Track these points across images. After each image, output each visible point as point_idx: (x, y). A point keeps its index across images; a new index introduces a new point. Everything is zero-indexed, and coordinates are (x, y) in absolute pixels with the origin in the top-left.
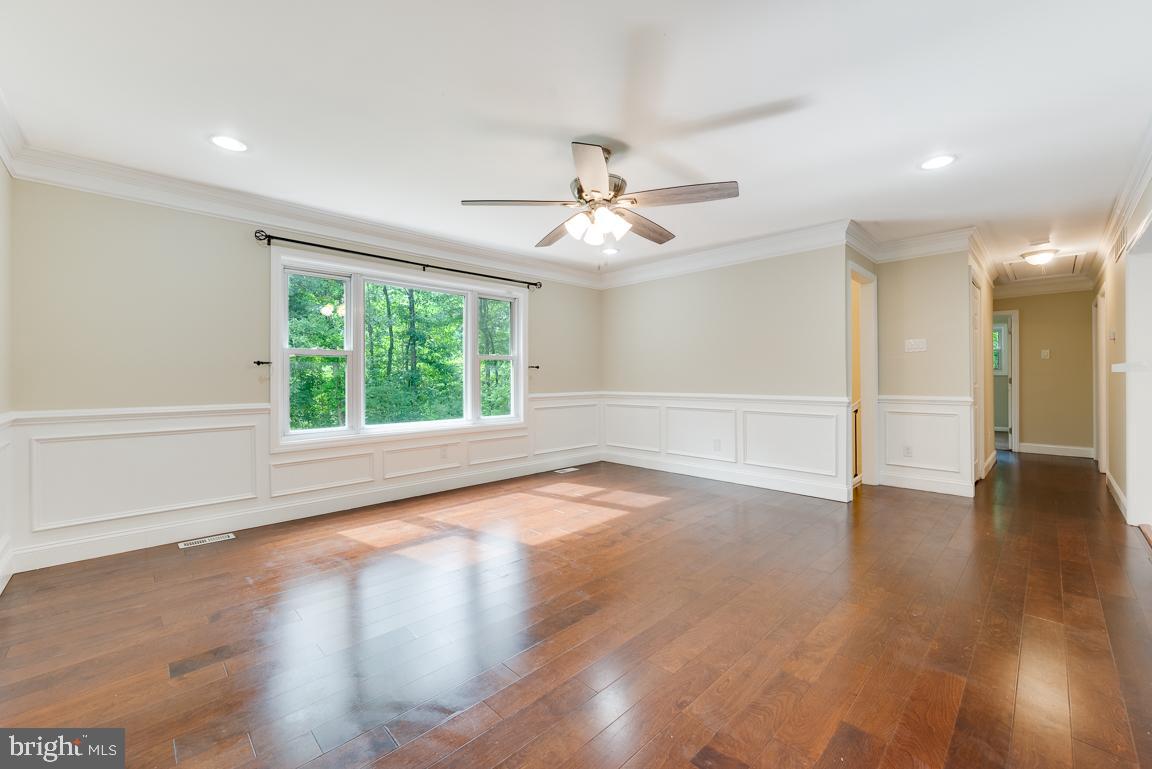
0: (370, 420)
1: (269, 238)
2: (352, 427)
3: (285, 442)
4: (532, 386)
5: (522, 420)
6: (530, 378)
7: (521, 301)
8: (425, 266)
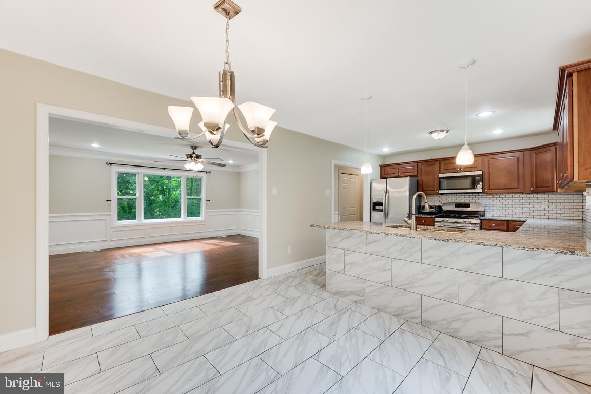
0: (145, 218)
1: (111, 164)
2: (138, 220)
3: (116, 224)
4: (207, 208)
5: (203, 219)
6: (207, 204)
7: (204, 178)
8: (165, 169)
